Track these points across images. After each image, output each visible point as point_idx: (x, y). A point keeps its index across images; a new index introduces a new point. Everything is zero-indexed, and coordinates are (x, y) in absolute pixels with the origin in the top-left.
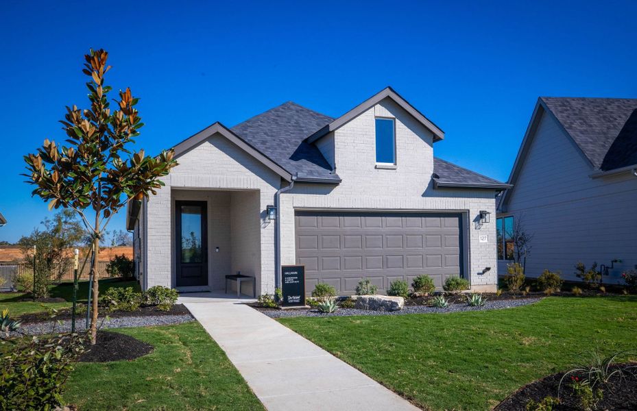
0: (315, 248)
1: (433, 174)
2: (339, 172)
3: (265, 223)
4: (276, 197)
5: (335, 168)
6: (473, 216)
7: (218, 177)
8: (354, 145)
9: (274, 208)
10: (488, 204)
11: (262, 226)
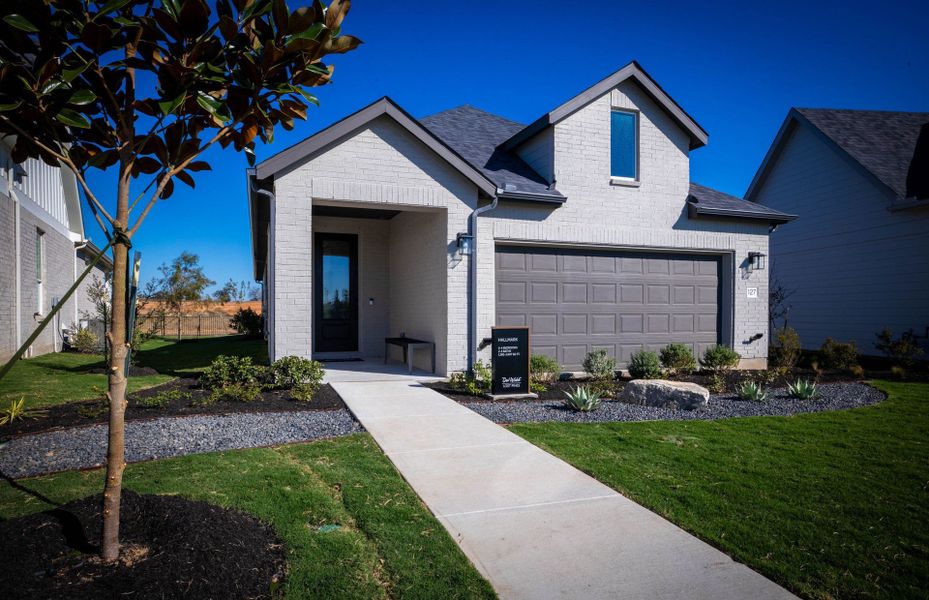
0: (522, 301)
1: (689, 196)
2: (561, 188)
3: (454, 260)
4: (471, 221)
5: (554, 182)
6: (740, 259)
7: (385, 186)
8: (582, 147)
9: (468, 237)
10: (760, 243)
11: (450, 265)
